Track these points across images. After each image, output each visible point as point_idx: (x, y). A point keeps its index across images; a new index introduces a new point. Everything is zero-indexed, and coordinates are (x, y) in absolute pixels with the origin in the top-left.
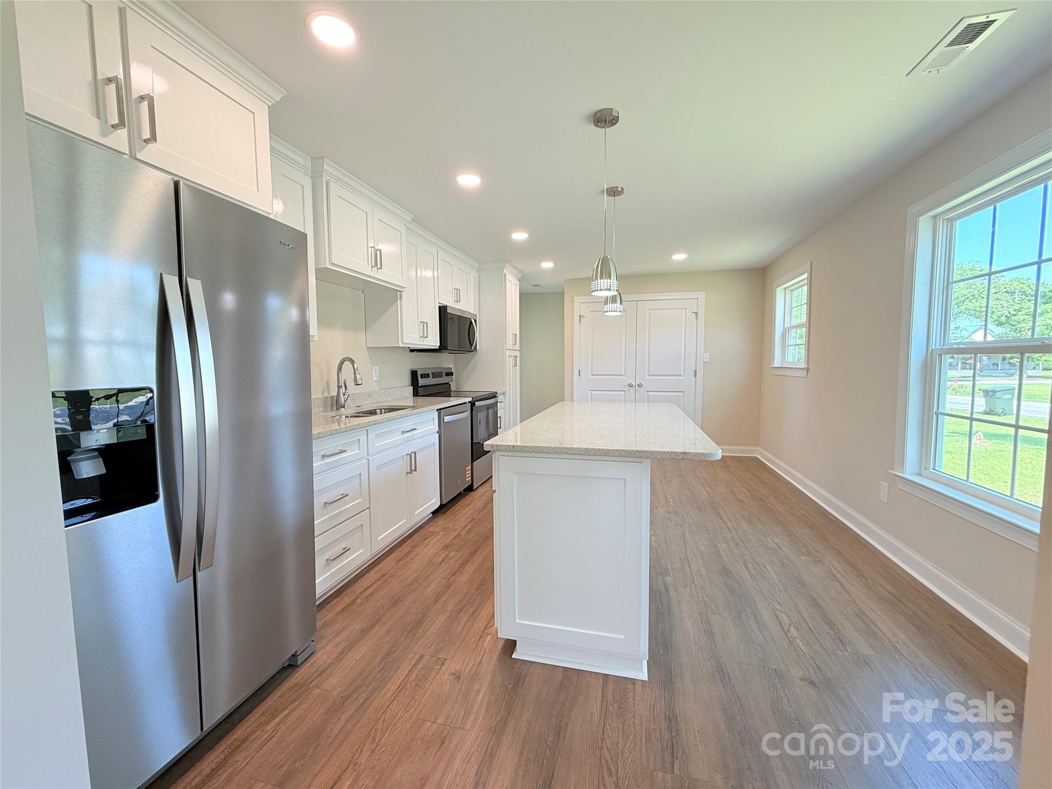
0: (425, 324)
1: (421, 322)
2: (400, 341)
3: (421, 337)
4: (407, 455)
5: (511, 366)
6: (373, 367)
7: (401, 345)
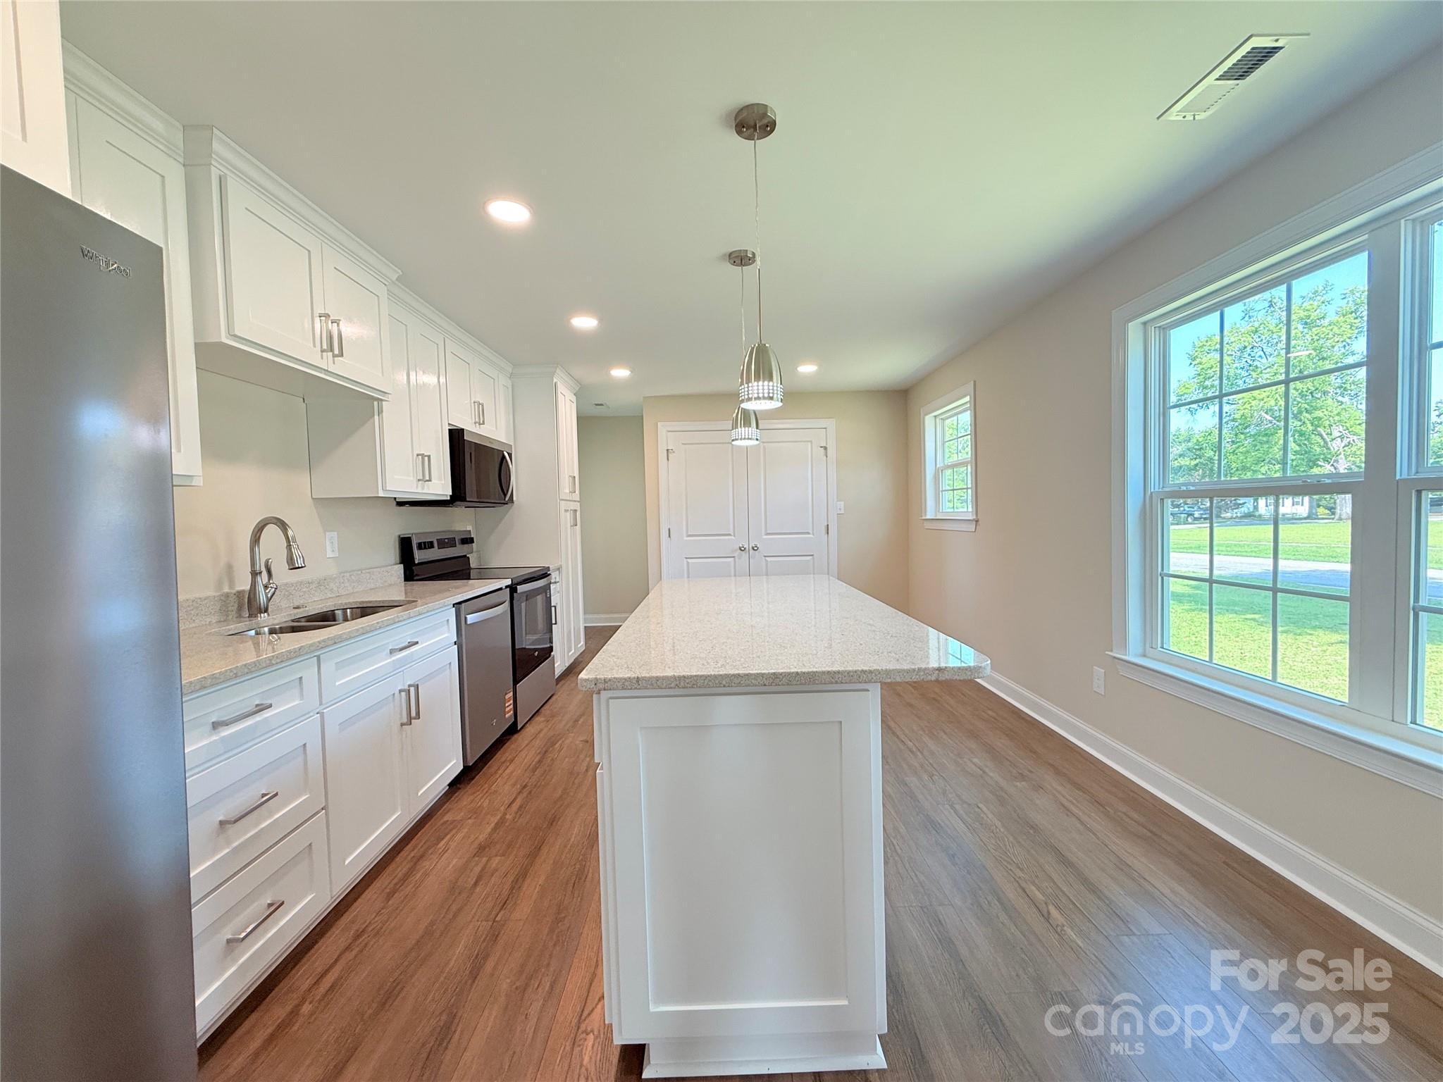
0: (425, 458)
1: (418, 455)
2: (380, 488)
3: (419, 480)
4: (400, 691)
5: (569, 525)
6: (327, 533)
7: (381, 494)
